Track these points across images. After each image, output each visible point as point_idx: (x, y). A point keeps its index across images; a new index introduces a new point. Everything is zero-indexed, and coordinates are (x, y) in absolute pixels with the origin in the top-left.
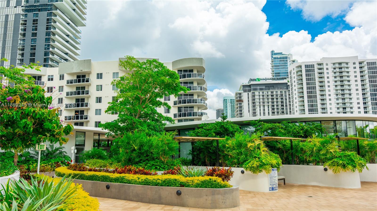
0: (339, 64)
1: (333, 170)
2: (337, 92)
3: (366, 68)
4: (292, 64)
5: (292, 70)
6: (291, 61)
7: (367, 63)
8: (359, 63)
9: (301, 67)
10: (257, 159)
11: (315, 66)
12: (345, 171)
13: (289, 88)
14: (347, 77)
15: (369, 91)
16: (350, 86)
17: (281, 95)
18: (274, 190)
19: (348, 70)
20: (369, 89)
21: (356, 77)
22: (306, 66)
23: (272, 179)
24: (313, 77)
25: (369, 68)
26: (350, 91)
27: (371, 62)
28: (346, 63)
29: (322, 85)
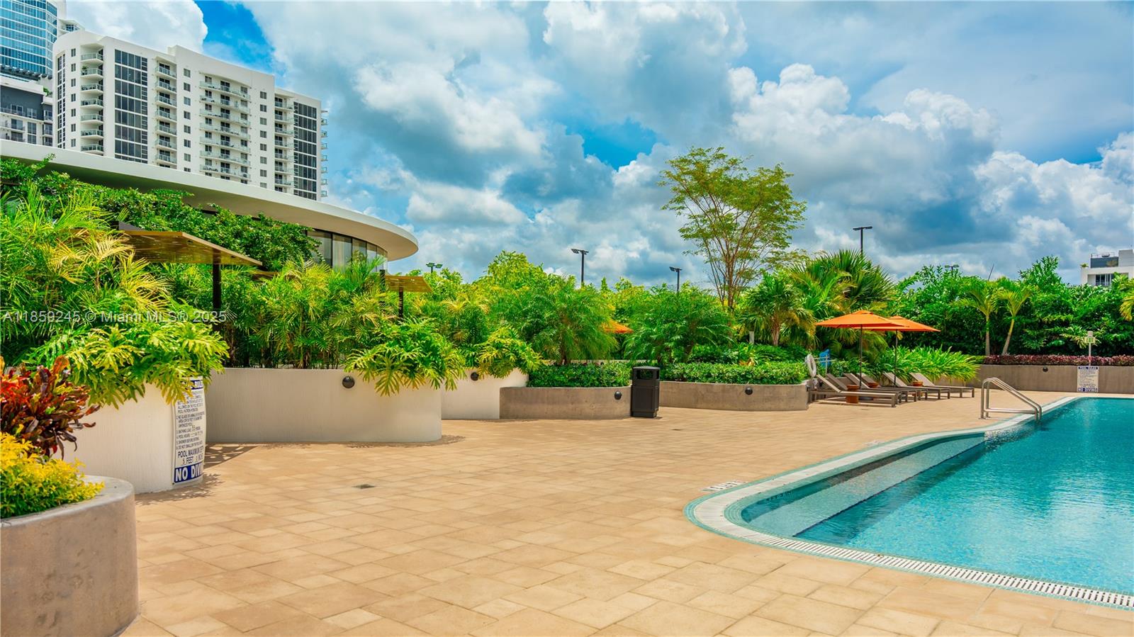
0: (222, 83)
2: (209, 167)
3: (291, 116)
4: (64, 33)
5: (68, 54)
6: (62, 21)
7: (295, 103)
8: (276, 99)
9: (101, 52)
11: (149, 63)
12: (415, 385)
13: (51, 115)
14: (240, 129)
15: (293, 184)
16: (246, 158)
17: (12, 132)
18: (193, 476)
19: (245, 108)
20: (293, 180)
21: (265, 136)
22: (121, 57)
23: (189, 427)
24: (141, 100)
25: (299, 122)
26: (246, 172)
27: (305, 106)
28: (242, 88)
29: (167, 133)
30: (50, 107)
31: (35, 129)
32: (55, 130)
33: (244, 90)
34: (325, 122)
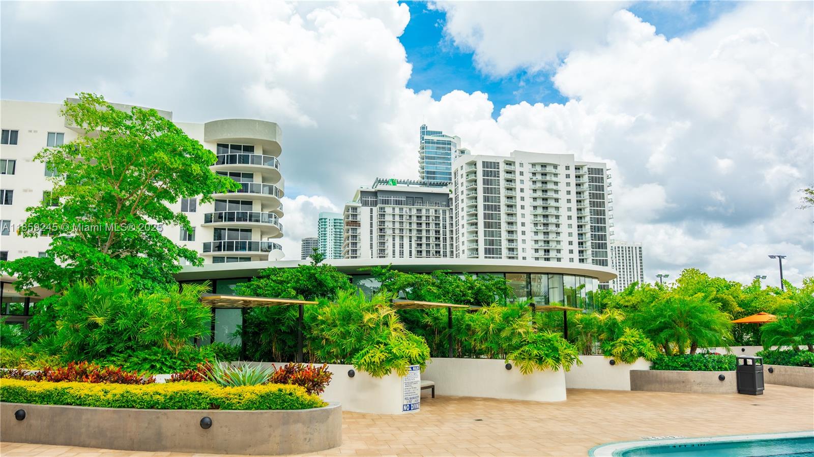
0: (542, 166)
1: (522, 368)
2: (536, 219)
3: (585, 179)
4: (460, 156)
5: (459, 169)
6: (459, 150)
7: (588, 168)
8: (576, 168)
9: (475, 165)
10: (382, 346)
11: (500, 164)
12: (542, 369)
13: (452, 203)
14: (554, 192)
15: (589, 222)
16: (558, 210)
17: (435, 217)
18: (412, 409)
19: (556, 178)
20: (589, 219)
21: (570, 194)
22: (485, 164)
23: (410, 387)
24: (496, 187)
25: (592, 180)
26: (559, 219)
27: (595, 169)
28: (554, 166)
29: (511, 203)
30: (452, 199)
31: (445, 213)
32: (454, 212)
33: (555, 167)
34: (609, 176)
